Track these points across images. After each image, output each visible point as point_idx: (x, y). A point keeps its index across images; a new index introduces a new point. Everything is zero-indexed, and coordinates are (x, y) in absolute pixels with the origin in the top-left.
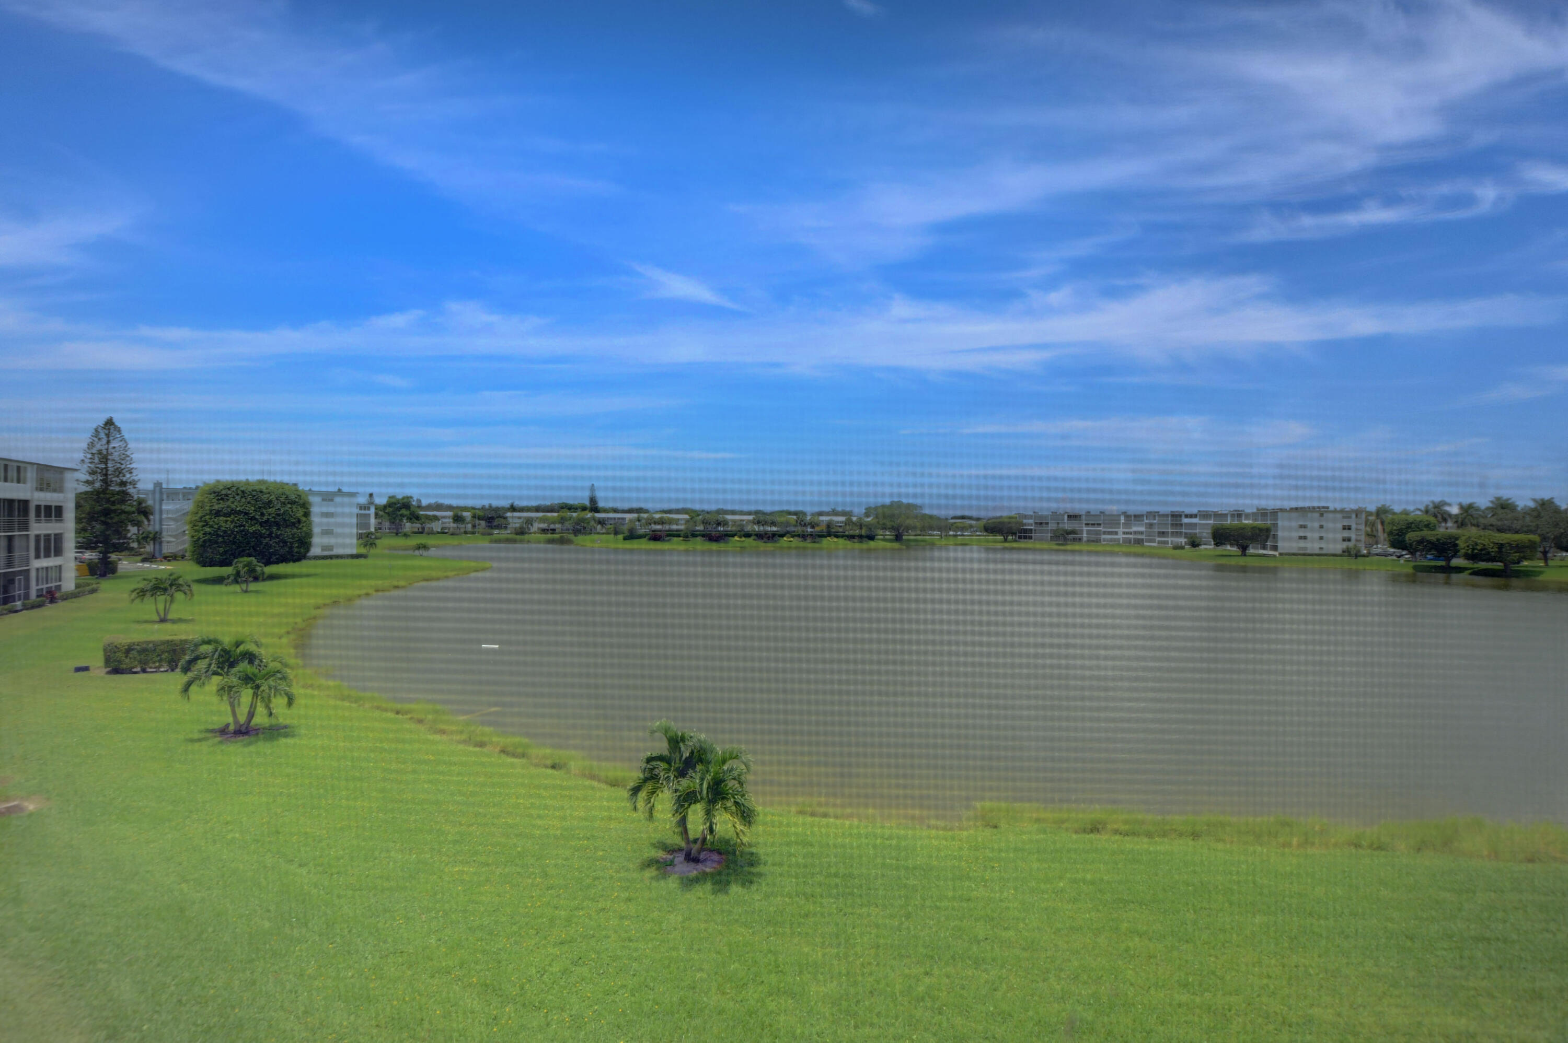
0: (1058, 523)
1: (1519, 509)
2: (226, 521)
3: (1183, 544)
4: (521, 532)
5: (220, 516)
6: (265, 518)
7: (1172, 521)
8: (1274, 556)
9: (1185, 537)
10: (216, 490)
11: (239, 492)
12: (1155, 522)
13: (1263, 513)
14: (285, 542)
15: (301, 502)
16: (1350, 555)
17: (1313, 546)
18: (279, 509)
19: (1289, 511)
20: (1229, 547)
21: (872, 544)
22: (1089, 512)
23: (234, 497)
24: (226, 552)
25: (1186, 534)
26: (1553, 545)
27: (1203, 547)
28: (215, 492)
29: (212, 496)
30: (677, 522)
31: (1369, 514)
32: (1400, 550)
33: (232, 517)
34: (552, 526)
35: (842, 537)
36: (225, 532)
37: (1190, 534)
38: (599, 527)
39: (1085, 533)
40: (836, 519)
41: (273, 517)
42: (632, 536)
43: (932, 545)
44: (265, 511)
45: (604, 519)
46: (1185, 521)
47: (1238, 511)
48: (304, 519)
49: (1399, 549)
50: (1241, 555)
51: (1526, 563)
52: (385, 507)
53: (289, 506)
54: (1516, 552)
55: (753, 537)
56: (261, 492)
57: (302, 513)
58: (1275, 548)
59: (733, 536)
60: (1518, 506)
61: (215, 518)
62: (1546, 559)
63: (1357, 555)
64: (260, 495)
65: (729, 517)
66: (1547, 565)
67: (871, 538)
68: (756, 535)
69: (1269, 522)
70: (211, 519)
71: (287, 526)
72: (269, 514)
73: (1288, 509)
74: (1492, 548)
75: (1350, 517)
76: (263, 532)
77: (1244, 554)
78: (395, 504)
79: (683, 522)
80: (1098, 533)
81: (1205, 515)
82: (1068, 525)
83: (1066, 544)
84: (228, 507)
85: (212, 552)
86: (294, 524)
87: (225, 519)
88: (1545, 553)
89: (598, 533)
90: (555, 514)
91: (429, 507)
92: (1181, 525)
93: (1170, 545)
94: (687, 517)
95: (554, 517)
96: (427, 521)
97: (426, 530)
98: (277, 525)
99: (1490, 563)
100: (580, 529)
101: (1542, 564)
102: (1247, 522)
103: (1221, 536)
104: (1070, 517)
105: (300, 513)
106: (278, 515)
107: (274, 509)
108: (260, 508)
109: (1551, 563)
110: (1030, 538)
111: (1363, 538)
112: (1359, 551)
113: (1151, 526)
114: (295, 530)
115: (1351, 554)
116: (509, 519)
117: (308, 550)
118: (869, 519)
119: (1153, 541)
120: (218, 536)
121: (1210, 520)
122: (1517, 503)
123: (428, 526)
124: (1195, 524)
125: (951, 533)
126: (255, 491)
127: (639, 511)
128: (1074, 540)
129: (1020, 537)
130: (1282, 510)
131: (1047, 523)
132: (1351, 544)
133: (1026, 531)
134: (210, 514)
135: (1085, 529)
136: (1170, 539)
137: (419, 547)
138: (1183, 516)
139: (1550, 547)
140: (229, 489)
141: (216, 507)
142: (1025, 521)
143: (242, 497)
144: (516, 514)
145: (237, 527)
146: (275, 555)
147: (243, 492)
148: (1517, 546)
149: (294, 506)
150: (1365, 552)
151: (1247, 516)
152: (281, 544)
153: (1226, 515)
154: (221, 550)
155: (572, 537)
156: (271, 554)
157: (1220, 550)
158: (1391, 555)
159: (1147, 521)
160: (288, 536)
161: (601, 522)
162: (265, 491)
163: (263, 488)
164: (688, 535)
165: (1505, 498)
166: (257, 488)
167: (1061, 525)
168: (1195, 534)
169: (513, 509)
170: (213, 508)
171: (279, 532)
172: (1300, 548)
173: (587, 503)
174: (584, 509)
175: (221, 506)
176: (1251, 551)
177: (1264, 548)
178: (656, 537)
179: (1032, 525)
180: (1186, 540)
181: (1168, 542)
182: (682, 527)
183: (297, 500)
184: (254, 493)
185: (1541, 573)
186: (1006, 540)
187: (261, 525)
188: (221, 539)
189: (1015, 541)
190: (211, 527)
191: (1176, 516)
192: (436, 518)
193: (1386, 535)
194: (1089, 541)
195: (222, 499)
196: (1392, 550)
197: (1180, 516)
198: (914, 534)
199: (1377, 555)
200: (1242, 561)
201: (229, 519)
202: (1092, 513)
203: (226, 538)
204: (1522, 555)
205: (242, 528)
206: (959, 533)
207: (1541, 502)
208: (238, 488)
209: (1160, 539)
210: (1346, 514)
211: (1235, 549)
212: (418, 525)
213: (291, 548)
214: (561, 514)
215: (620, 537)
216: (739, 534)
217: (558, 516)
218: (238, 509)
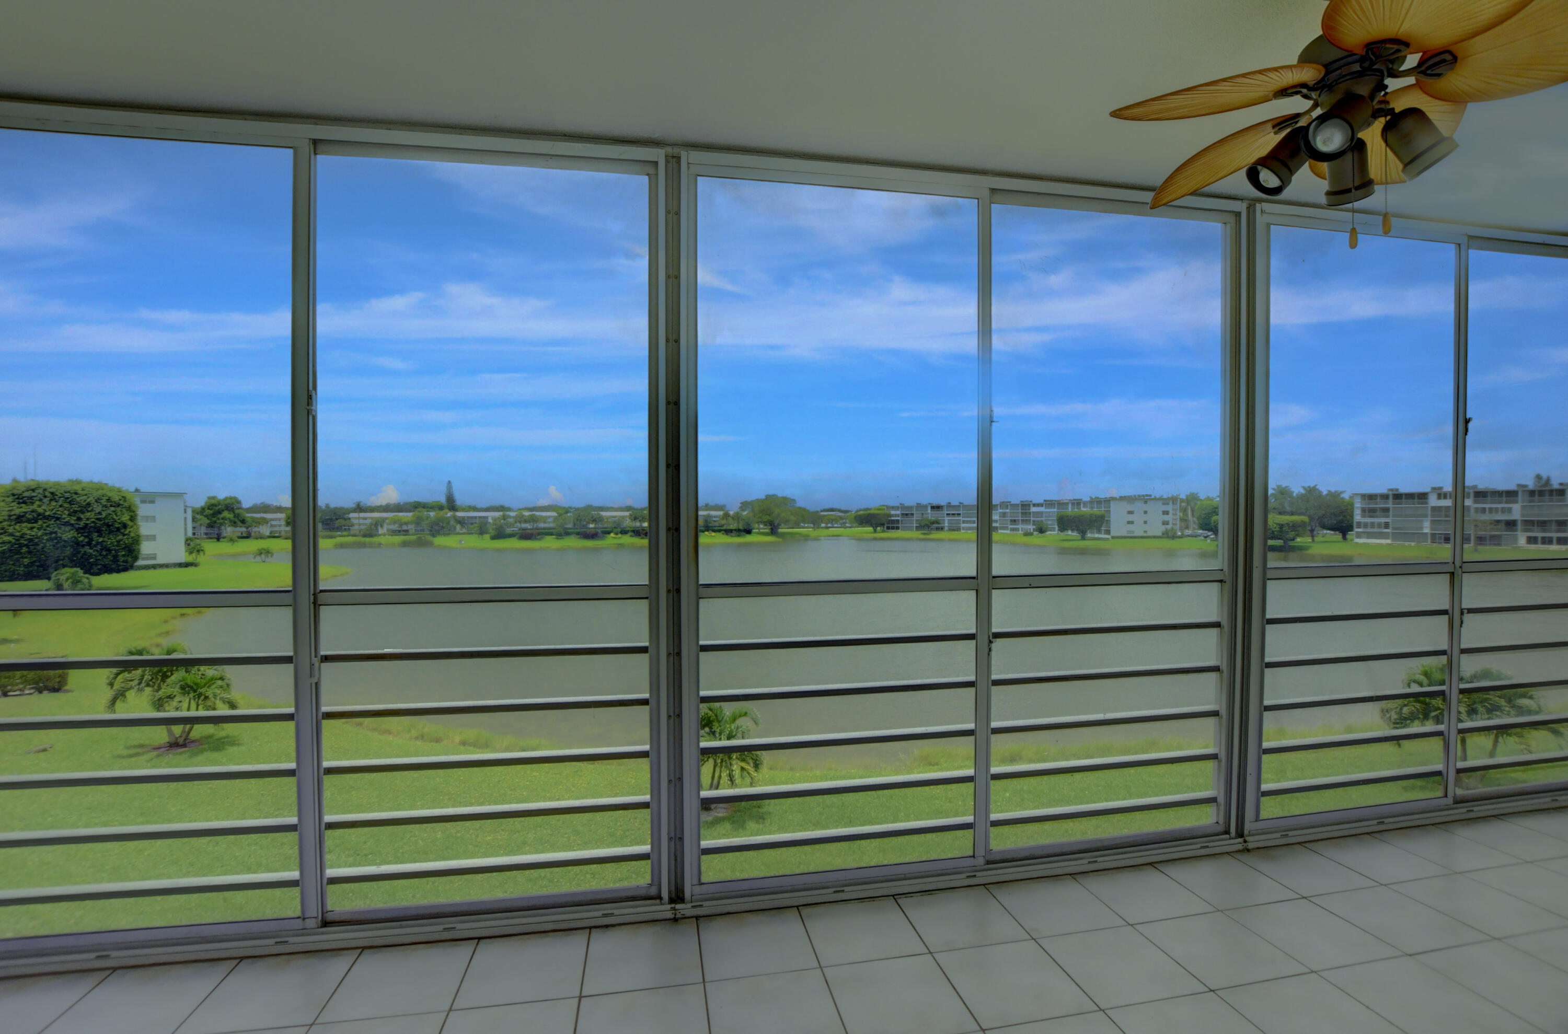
0: (922, 514)
1: (1295, 495)
2: (32, 528)
3: (1032, 531)
4: (370, 533)
5: (21, 522)
6: (82, 524)
7: (1022, 509)
8: (1108, 539)
9: (1033, 525)
10: (16, 492)
11: (47, 494)
12: (1007, 511)
13: (1097, 502)
14: (109, 550)
15: (126, 504)
16: (1168, 537)
17: (1138, 531)
18: (100, 513)
19: (1118, 499)
20: (1070, 532)
21: (748, 538)
22: (950, 503)
23: (41, 500)
24: (32, 564)
25: (1034, 521)
26: (1317, 525)
27: (1048, 533)
28: (14, 495)
29: (10, 499)
30: (545, 520)
31: (1182, 501)
32: (1206, 532)
33: (40, 522)
34: (405, 528)
35: (719, 531)
36: (30, 540)
37: (1038, 521)
38: (458, 527)
39: (946, 522)
40: (713, 513)
41: (93, 522)
42: (500, 535)
43: (806, 538)
44: (82, 516)
45: (463, 518)
46: (1033, 509)
47: (1077, 500)
48: (130, 523)
49: (1206, 530)
50: (1081, 540)
51: (1299, 540)
52: (203, 509)
53: (113, 509)
54: (1292, 531)
55: (630, 534)
56: (76, 493)
57: (128, 517)
58: (1108, 532)
59: (609, 533)
60: (1293, 492)
61: (15, 524)
62: (1313, 536)
63: (1174, 537)
64: (75, 496)
65: (604, 514)
66: (1313, 540)
67: (749, 532)
68: (633, 531)
69: (1103, 509)
70: (10, 526)
71: (111, 532)
72: (88, 519)
73: (1118, 497)
74: (1275, 528)
75: (1168, 504)
76: (81, 539)
77: (1083, 538)
78: (215, 505)
79: (551, 520)
80: (958, 522)
81: (1049, 504)
82: (930, 515)
83: (930, 533)
84: (33, 511)
85: (13, 564)
86: (118, 529)
87: (30, 525)
88: (1312, 531)
89: (459, 534)
90: (411, 514)
91: (254, 509)
92: (1030, 513)
93: (1020, 532)
94: (554, 514)
95: (407, 516)
96: (254, 524)
97: (253, 534)
98: (99, 532)
99: (1274, 541)
100: (439, 528)
101: (1310, 540)
102: (1085, 509)
103: (1064, 523)
104: (933, 508)
105: (125, 518)
106: (99, 519)
107: (93, 513)
108: (75, 512)
109: (1316, 539)
110: (898, 528)
111: (1178, 522)
112: (1175, 533)
113: (1004, 515)
114: (120, 537)
115: (1169, 535)
116: (352, 520)
117: (136, 558)
118: (745, 513)
119: (1006, 528)
120: (21, 546)
121: (1054, 508)
122: (1292, 490)
123: (256, 529)
124: (1042, 513)
125: (823, 525)
126: (69, 492)
127: (502, 508)
128: (937, 529)
129: (888, 528)
130: (1114, 499)
131: (912, 514)
132: (1169, 527)
133: (893, 522)
134: (9, 520)
135: (947, 519)
136: (1020, 526)
137: (260, 553)
138: (1032, 506)
139: (1316, 526)
140: (33, 490)
141: (17, 511)
142: (893, 512)
143: (51, 500)
144: (362, 515)
145: (46, 534)
146: (97, 565)
147: (52, 493)
148: (1293, 526)
149: (119, 509)
150: (1180, 533)
151: (1085, 504)
152: (104, 553)
153: (1067, 504)
154: (26, 561)
155: (430, 538)
156: (92, 564)
157: (1063, 535)
158: (1200, 536)
159: (1001, 511)
160: (112, 543)
161: (461, 522)
162: (80, 492)
163: (77, 488)
164: (562, 533)
165: (1284, 486)
166: (69, 488)
167: (925, 516)
168: (1042, 521)
169: (359, 508)
170: (13, 513)
171: (101, 540)
172: (1129, 532)
173: (443, 499)
174: (441, 508)
175: (23, 510)
176: (1089, 535)
177: (1099, 531)
178: (526, 536)
179: (898, 516)
180: (1034, 527)
181: (1019, 529)
182: (551, 525)
183: (121, 502)
184: (67, 495)
185: (1307, 548)
186: (875, 531)
187: (78, 530)
188: (24, 549)
189: (883, 531)
190: (11, 535)
191: (1025, 506)
192: (265, 521)
193: (1195, 519)
194: (952, 529)
195: (24, 503)
196: (1201, 531)
197: (1029, 505)
198: (787, 527)
199: (1189, 536)
200: (1083, 544)
201: (35, 525)
202: (953, 504)
203: (32, 547)
204: (1297, 533)
205: (54, 535)
206: (829, 525)
207: (1308, 489)
208: (45, 490)
209: (1011, 526)
210: (1165, 501)
211: (1075, 534)
212: (244, 529)
213: (116, 556)
214: (417, 513)
215: (487, 536)
216: (615, 530)
217: (413, 516)
218: (47, 514)
